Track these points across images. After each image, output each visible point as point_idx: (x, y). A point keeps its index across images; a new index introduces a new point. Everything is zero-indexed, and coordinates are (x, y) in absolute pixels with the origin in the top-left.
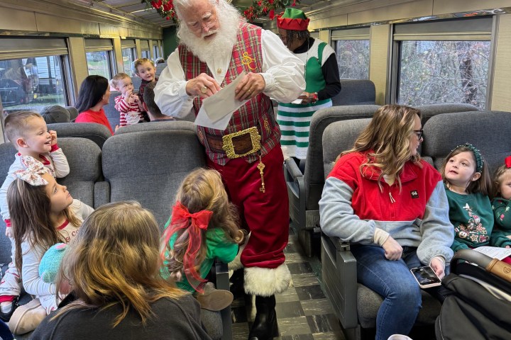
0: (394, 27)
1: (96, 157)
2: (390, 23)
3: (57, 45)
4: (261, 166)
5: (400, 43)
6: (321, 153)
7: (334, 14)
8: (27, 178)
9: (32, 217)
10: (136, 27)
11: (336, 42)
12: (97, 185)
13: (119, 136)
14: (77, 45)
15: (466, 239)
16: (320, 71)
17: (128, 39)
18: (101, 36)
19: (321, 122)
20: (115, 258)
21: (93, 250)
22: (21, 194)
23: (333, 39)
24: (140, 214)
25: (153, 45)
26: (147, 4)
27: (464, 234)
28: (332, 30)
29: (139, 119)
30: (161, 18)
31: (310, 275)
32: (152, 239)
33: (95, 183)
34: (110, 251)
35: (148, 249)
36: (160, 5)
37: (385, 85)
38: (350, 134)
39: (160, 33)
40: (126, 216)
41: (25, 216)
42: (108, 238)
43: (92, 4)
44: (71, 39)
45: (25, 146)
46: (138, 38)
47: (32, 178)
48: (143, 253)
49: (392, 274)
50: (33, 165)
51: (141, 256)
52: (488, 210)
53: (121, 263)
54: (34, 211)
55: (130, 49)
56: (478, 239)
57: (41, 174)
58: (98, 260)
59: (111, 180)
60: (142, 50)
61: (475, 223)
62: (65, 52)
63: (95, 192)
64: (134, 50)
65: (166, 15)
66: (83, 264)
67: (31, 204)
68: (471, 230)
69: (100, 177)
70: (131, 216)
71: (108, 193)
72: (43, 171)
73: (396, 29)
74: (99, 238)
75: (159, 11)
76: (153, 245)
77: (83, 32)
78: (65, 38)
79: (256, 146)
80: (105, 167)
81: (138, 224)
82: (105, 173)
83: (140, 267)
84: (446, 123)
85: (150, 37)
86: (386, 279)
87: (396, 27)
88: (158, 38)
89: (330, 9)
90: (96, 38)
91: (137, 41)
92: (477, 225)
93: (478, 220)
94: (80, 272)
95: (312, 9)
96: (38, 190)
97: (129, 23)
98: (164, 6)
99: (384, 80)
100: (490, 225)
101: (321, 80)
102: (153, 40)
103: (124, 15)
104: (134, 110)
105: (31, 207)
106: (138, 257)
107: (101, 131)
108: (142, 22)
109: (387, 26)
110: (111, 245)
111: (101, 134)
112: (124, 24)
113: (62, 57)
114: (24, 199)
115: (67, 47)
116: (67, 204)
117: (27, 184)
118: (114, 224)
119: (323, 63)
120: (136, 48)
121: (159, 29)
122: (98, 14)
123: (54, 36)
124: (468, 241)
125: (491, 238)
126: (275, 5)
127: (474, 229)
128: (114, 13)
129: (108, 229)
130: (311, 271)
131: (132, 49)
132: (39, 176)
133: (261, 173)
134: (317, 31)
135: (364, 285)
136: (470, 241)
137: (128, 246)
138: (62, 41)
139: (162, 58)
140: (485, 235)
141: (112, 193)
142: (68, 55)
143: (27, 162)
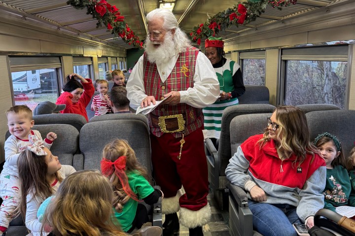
0: (282, 51)
1: (76, 138)
2: (279, 48)
3: (55, 61)
4: (182, 142)
5: (286, 61)
6: (229, 136)
7: (241, 41)
8: (34, 150)
9: (35, 177)
10: (109, 49)
11: (242, 60)
12: (76, 156)
14: (67, 61)
15: (330, 200)
16: (231, 79)
17: (103, 57)
18: (85, 55)
19: (229, 115)
20: (80, 208)
21: (66, 202)
22: (29, 161)
23: (240, 58)
24: (99, 178)
25: (120, 61)
26: (115, 35)
27: (329, 197)
28: (240, 52)
29: (107, 111)
30: (125, 43)
31: (222, 223)
32: (107, 195)
33: (74, 155)
34: (77, 203)
35: (103, 202)
36: (124, 35)
37: (276, 90)
38: (248, 124)
39: (124, 53)
40: (89, 179)
41: (30, 176)
42: (76, 193)
43: (79, 35)
44: (64, 57)
46: (109, 56)
47: (37, 150)
48: (99, 205)
49: (277, 224)
50: (37, 142)
51: (98, 206)
52: (347, 181)
53: (84, 211)
54: (37, 173)
55: (104, 64)
56: (339, 200)
57: (43, 148)
58: (70, 209)
59: (85, 153)
60: (112, 64)
61: (337, 190)
62: (60, 66)
63: (74, 161)
64: (107, 64)
65: (128, 41)
66: (59, 212)
67: (35, 168)
68: (335, 194)
69: (78, 151)
70: (93, 179)
71: (82, 162)
72: (43, 146)
73: (283, 53)
74: (70, 194)
75: (124, 39)
76: (107, 199)
77: (72, 52)
78: (60, 57)
79: (181, 127)
80: (81, 144)
81: (97, 184)
82: (81, 148)
83: (97, 214)
84: (316, 118)
85: (118, 55)
86: (273, 228)
87: (283, 51)
88: (123, 56)
89: (238, 39)
90: (81, 56)
91: (109, 58)
92: (339, 191)
93: (340, 187)
94: (57, 217)
95: (226, 38)
96: (40, 158)
97: (104, 46)
98: (127, 36)
99: (275, 87)
100: (348, 190)
101: (232, 85)
102: (120, 57)
103: (101, 42)
104: (103, 105)
105: (35, 170)
106: (96, 207)
107: (80, 119)
108: (113, 46)
109: (277, 50)
110: (78, 199)
111: (79, 122)
112: (100, 47)
113: (57, 70)
114: (31, 165)
115: (61, 62)
116: (58, 169)
117: (33, 154)
118: (81, 184)
119: (233, 74)
120: (108, 62)
121: (124, 50)
122: (83, 41)
123: (53, 56)
124: (332, 201)
125: (349, 200)
126: (201, 35)
127: (337, 194)
128: (93, 40)
129: (76, 187)
130: (222, 220)
131: (105, 63)
132: (41, 149)
133: (182, 146)
134: (230, 52)
135: (258, 232)
136: (334, 201)
137: (89, 200)
138: (58, 58)
139: (125, 70)
140: (345, 198)
141: (85, 162)
142: (61, 68)
143: (33, 139)
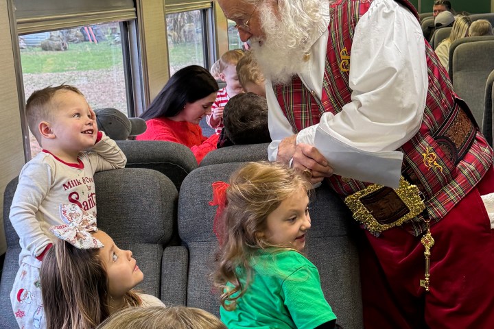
1: (169, 203)
3: (120, 4)
4: (428, 241)
8: (69, 236)
12: (168, 250)
13: (210, 167)
33: (164, 247)
45: (50, 135)
47: (77, 236)
50: (80, 219)
57: (93, 232)
59: (192, 245)
62: (132, 16)
63: (164, 263)
69: (174, 239)
71: (185, 267)
72: (95, 228)
80: (182, 221)
82: (183, 231)
105: (74, 286)
107: (180, 157)
111: (179, 162)
113: (126, 25)
114: (63, 273)
115: (135, 6)
116: (133, 282)
117: (69, 246)
132: (89, 235)
133: (427, 253)
141: (192, 268)
142: (136, 20)
143: (71, 215)
